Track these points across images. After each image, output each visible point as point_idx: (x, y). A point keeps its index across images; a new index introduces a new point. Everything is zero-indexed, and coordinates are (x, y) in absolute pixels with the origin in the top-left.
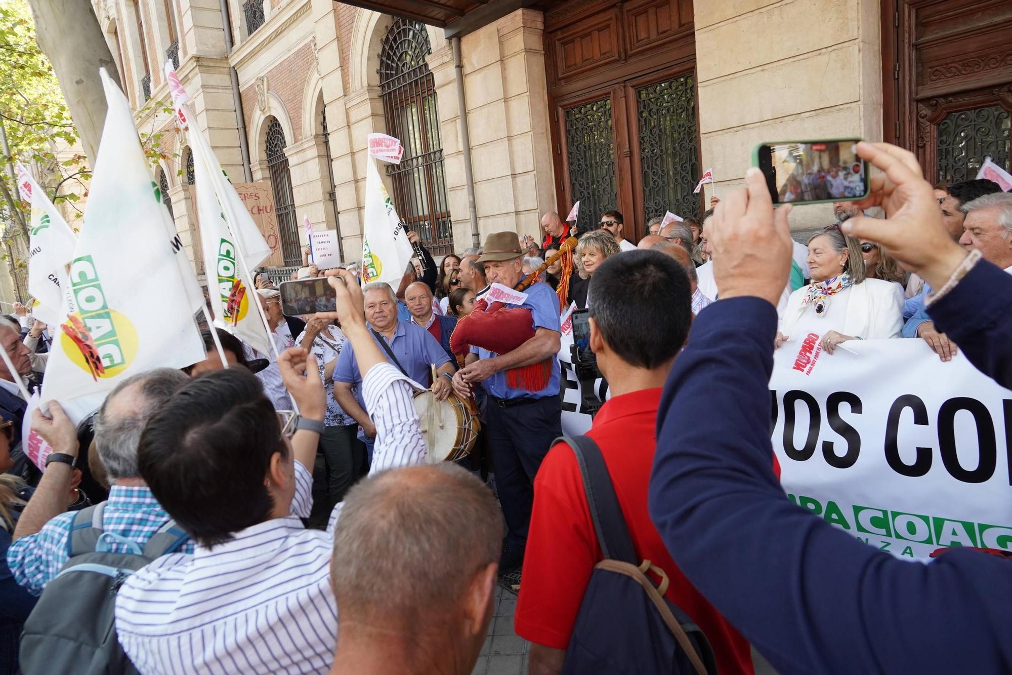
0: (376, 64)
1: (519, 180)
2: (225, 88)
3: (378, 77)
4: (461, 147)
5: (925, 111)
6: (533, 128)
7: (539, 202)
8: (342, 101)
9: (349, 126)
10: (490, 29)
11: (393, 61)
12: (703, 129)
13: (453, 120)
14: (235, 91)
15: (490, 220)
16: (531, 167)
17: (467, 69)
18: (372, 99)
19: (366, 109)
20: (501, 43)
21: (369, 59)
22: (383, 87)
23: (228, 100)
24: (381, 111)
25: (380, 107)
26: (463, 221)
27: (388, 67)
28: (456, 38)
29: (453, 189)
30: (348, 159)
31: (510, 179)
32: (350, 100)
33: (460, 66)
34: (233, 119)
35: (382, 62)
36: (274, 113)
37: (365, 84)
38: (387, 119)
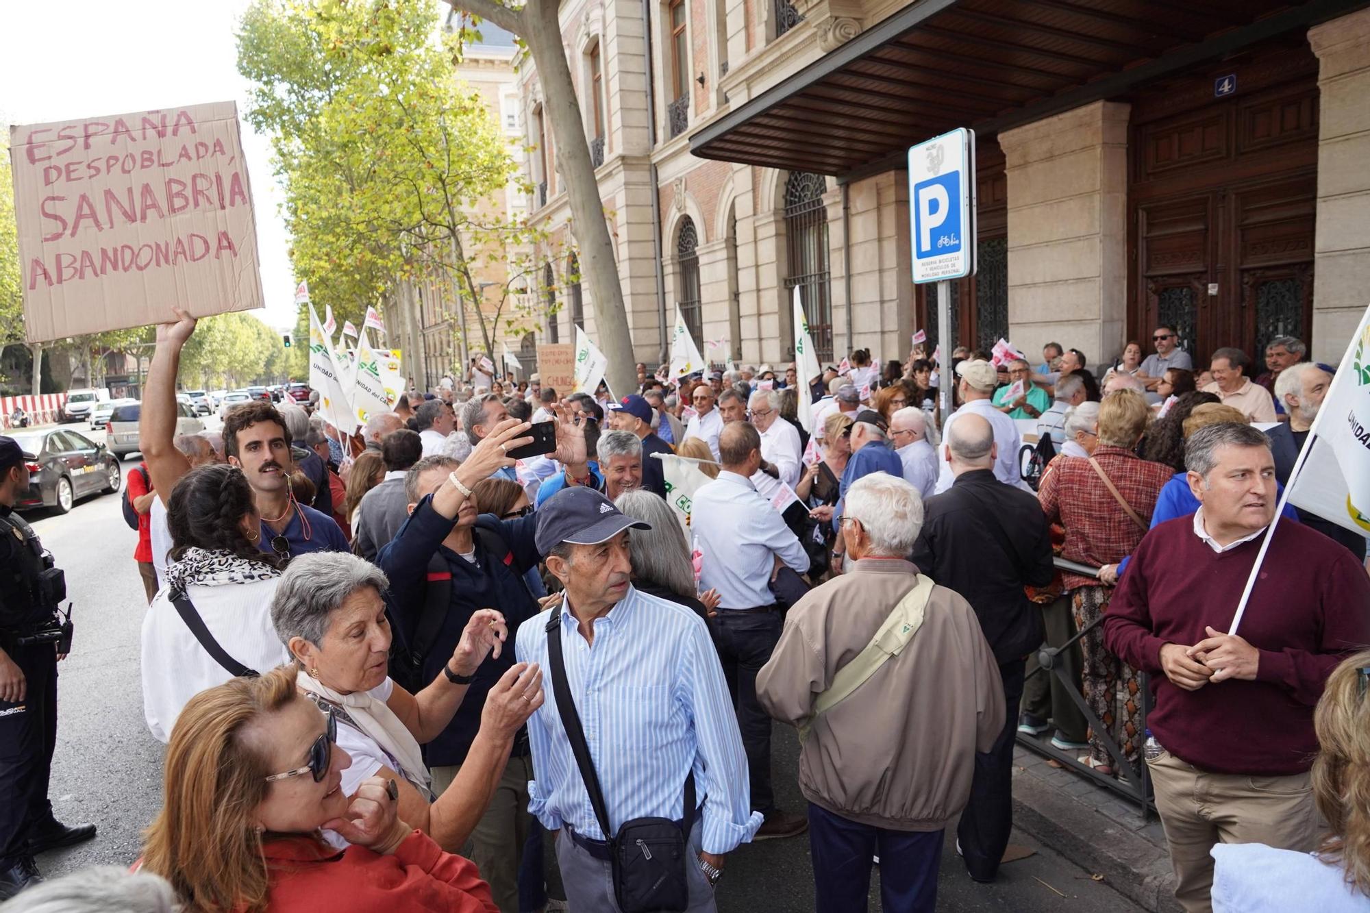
0: (783, 191)
1: (886, 305)
2: (644, 184)
3: (783, 201)
4: (844, 273)
5: (1151, 285)
6: (898, 265)
7: (900, 325)
8: (751, 220)
9: (756, 242)
10: (871, 181)
11: (797, 190)
12: (1010, 283)
13: (840, 249)
14: (654, 185)
15: (862, 336)
16: (895, 297)
17: (853, 211)
18: (776, 221)
19: (771, 230)
20: (879, 194)
21: (777, 186)
22: (787, 211)
23: (647, 195)
24: (783, 231)
25: (783, 226)
26: (842, 335)
27: (792, 195)
28: (846, 186)
29: (836, 307)
30: (753, 270)
31: (878, 305)
32: (758, 220)
33: (846, 208)
34: (650, 213)
35: (787, 190)
36: (689, 212)
37: (772, 207)
38: (788, 236)
